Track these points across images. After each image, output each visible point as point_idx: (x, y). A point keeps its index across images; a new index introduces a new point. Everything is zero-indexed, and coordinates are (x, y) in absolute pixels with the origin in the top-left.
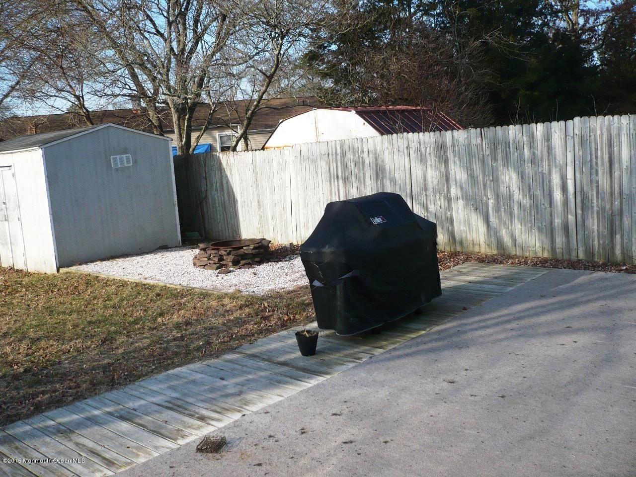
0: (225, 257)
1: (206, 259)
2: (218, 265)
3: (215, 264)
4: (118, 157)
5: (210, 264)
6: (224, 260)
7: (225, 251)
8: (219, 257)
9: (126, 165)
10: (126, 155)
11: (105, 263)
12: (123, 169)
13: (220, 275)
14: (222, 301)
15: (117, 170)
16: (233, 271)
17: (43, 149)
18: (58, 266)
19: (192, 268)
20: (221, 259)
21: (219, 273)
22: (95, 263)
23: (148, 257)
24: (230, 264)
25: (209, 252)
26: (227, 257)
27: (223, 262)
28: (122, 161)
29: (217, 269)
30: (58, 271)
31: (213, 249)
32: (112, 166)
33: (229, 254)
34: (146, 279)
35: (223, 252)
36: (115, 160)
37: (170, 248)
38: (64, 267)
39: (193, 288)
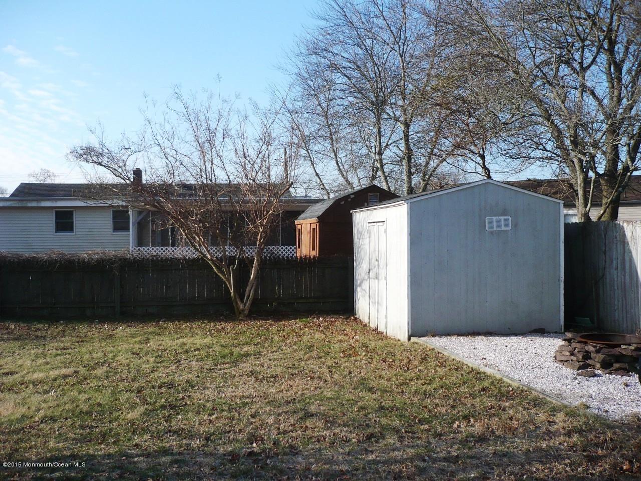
0: (593, 355)
1: (568, 353)
2: (582, 363)
3: (578, 361)
4: (494, 218)
5: (572, 360)
6: (590, 358)
7: (595, 347)
8: (585, 353)
9: (503, 228)
10: (505, 217)
11: (461, 338)
12: (499, 233)
13: (578, 377)
14: (554, 415)
15: (492, 233)
16: (600, 376)
17: (409, 203)
18: (410, 334)
19: (550, 363)
20: (587, 356)
21: (578, 375)
22: (449, 338)
23: (514, 339)
24: (598, 365)
25: (574, 345)
26: (595, 355)
27: (589, 362)
28: (499, 223)
29: (578, 369)
30: (409, 339)
31: (579, 342)
32: (487, 228)
33: (598, 352)
34: (486, 366)
35: (590, 348)
36: (491, 221)
37: (548, 332)
38: (416, 337)
39: (530, 389)
